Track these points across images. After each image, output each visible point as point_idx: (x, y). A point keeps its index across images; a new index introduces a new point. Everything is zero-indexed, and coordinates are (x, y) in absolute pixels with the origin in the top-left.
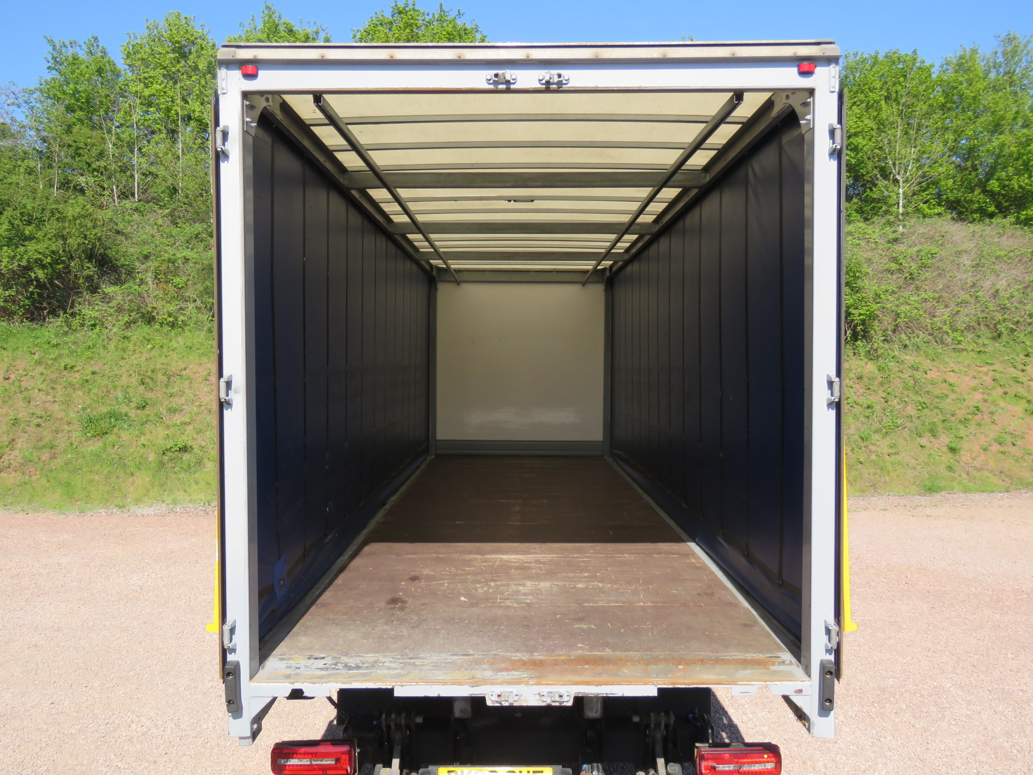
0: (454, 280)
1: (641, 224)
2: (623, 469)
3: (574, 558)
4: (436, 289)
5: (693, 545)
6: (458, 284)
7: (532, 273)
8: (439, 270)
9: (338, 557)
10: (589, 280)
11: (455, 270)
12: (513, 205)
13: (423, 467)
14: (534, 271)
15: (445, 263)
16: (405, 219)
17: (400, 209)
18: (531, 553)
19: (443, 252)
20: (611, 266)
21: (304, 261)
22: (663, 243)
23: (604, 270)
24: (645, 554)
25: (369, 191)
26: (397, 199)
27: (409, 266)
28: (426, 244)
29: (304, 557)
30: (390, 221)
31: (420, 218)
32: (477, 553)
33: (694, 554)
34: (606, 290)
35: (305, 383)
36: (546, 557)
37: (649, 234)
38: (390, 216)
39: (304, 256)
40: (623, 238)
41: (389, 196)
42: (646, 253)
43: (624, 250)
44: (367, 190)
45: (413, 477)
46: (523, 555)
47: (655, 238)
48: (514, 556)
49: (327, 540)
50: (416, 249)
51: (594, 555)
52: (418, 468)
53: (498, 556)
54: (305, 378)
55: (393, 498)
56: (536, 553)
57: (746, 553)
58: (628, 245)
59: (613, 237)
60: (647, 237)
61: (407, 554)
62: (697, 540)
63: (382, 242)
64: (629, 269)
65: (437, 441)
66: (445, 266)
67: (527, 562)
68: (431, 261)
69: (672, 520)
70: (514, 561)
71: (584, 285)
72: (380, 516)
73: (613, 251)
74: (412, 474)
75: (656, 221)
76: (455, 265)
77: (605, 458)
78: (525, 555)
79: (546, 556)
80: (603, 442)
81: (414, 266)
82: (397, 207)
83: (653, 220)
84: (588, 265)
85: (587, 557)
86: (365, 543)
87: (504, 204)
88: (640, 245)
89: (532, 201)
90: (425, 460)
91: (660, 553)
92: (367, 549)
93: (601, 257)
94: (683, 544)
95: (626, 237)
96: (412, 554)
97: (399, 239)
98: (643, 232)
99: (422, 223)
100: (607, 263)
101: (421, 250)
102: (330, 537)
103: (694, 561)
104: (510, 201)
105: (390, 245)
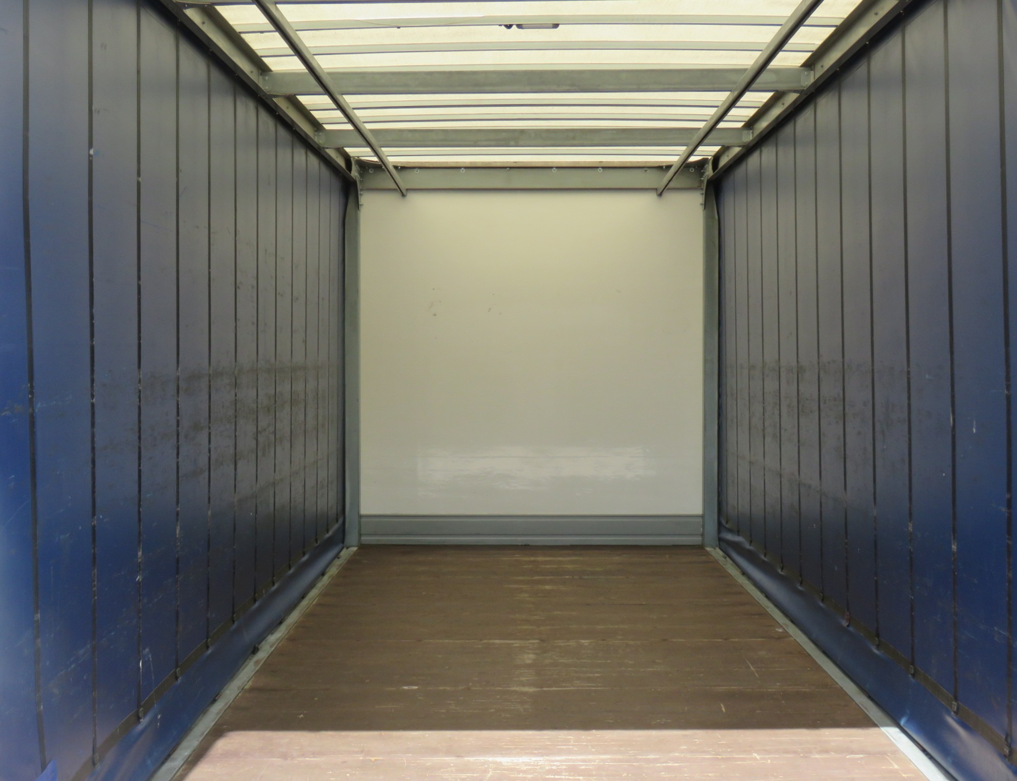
0: (394, 186)
1: (777, 71)
2: (744, 573)
3: (648, 761)
4: (357, 205)
5: (892, 734)
6: (403, 195)
7: (554, 171)
8: (364, 166)
9: (163, 763)
10: (671, 185)
11: (396, 167)
12: (515, 34)
13: (333, 571)
14: (557, 168)
15: (377, 154)
16: (295, 65)
17: (283, 44)
18: (560, 752)
19: (372, 131)
20: (717, 158)
21: (90, 156)
22: (826, 106)
23: (701, 164)
24: (795, 752)
25: (219, 9)
26: (278, 26)
27: (302, 159)
28: (338, 114)
29: (94, 764)
30: (263, 69)
31: (325, 64)
32: (448, 752)
33: (895, 752)
34: (706, 205)
35: (93, 405)
36: (590, 761)
37: (795, 91)
38: (264, 59)
39: (91, 146)
40: (744, 98)
41: (263, 20)
42: (788, 130)
43: (742, 124)
44: (218, 7)
45: (314, 593)
46: (542, 755)
47: (808, 98)
48: (525, 759)
49: (140, 727)
50: (317, 125)
51: (689, 756)
52: (323, 574)
53: (490, 759)
54: (93, 396)
55: (275, 638)
56: (569, 752)
57: (1007, 751)
58: (751, 112)
59: (722, 97)
60: (791, 98)
61: (303, 755)
62: (902, 722)
63: (247, 111)
64: (753, 161)
65: (360, 517)
66: (375, 159)
67: (550, 772)
68: (348, 150)
69: (848, 680)
70: (525, 768)
71: (660, 195)
72: (246, 675)
73: (721, 125)
74: (312, 586)
75: (809, 64)
76: (394, 156)
77: (708, 549)
78: (548, 755)
79: (590, 757)
80: (703, 516)
81: (314, 161)
82: (277, 42)
83: (802, 61)
84: (672, 155)
85: (675, 760)
86: (218, 732)
87: (500, 34)
88: (776, 112)
89: (556, 26)
90: (337, 556)
91: (826, 751)
92: (222, 745)
93: (696, 138)
94: (872, 731)
95: (749, 97)
96: (314, 754)
97: (283, 105)
98: (782, 87)
99: (329, 74)
100: (708, 151)
101: (327, 127)
102: (144, 721)
103: (896, 767)
104: (509, 27)
105: (264, 116)
